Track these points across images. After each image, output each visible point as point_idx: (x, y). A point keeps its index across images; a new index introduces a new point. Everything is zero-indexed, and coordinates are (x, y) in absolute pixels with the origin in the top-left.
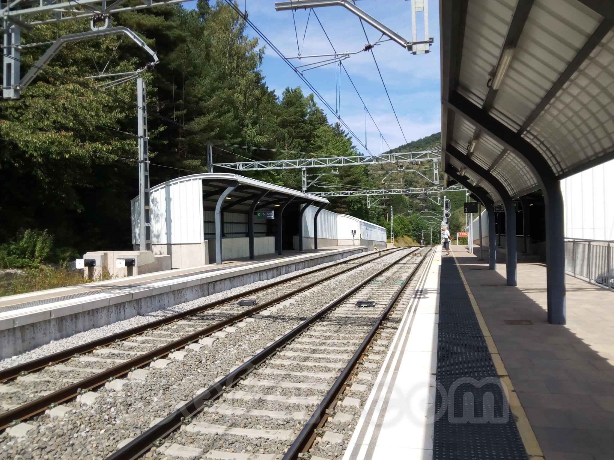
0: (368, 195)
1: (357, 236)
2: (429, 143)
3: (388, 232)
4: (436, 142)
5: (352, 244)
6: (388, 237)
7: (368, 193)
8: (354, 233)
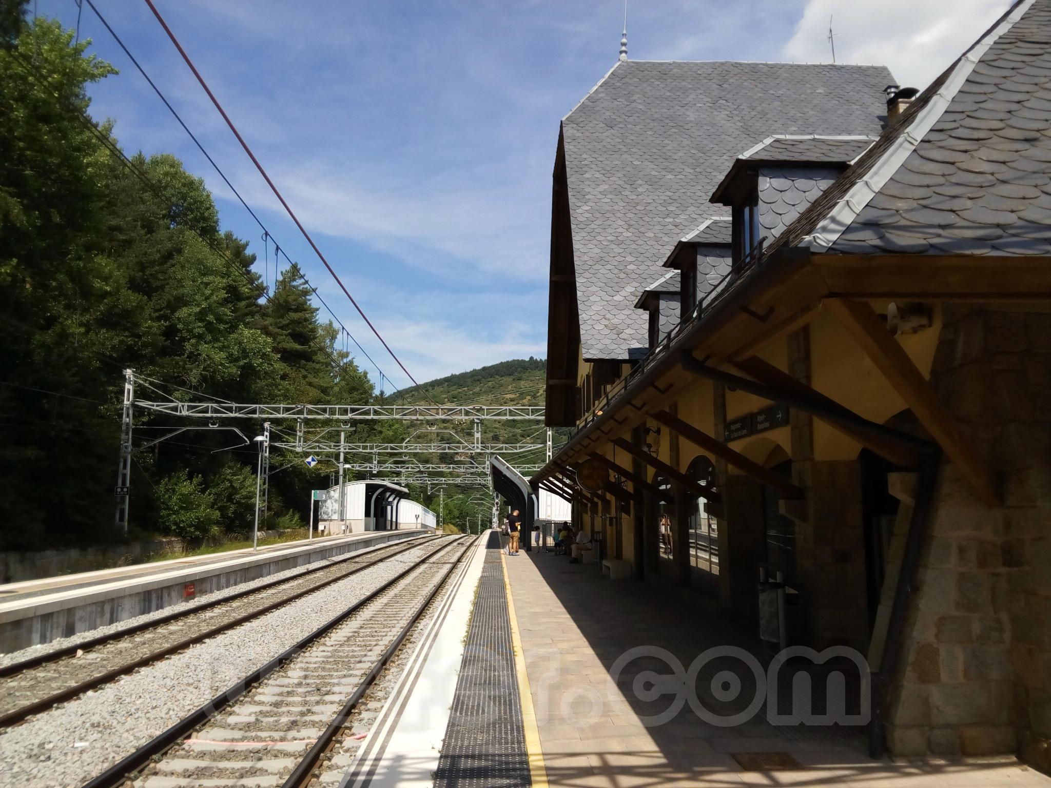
0: (429, 483)
1: (419, 521)
2: (478, 380)
3: (438, 517)
4: (489, 379)
5: (415, 527)
6: (438, 523)
7: (429, 481)
8: (417, 517)
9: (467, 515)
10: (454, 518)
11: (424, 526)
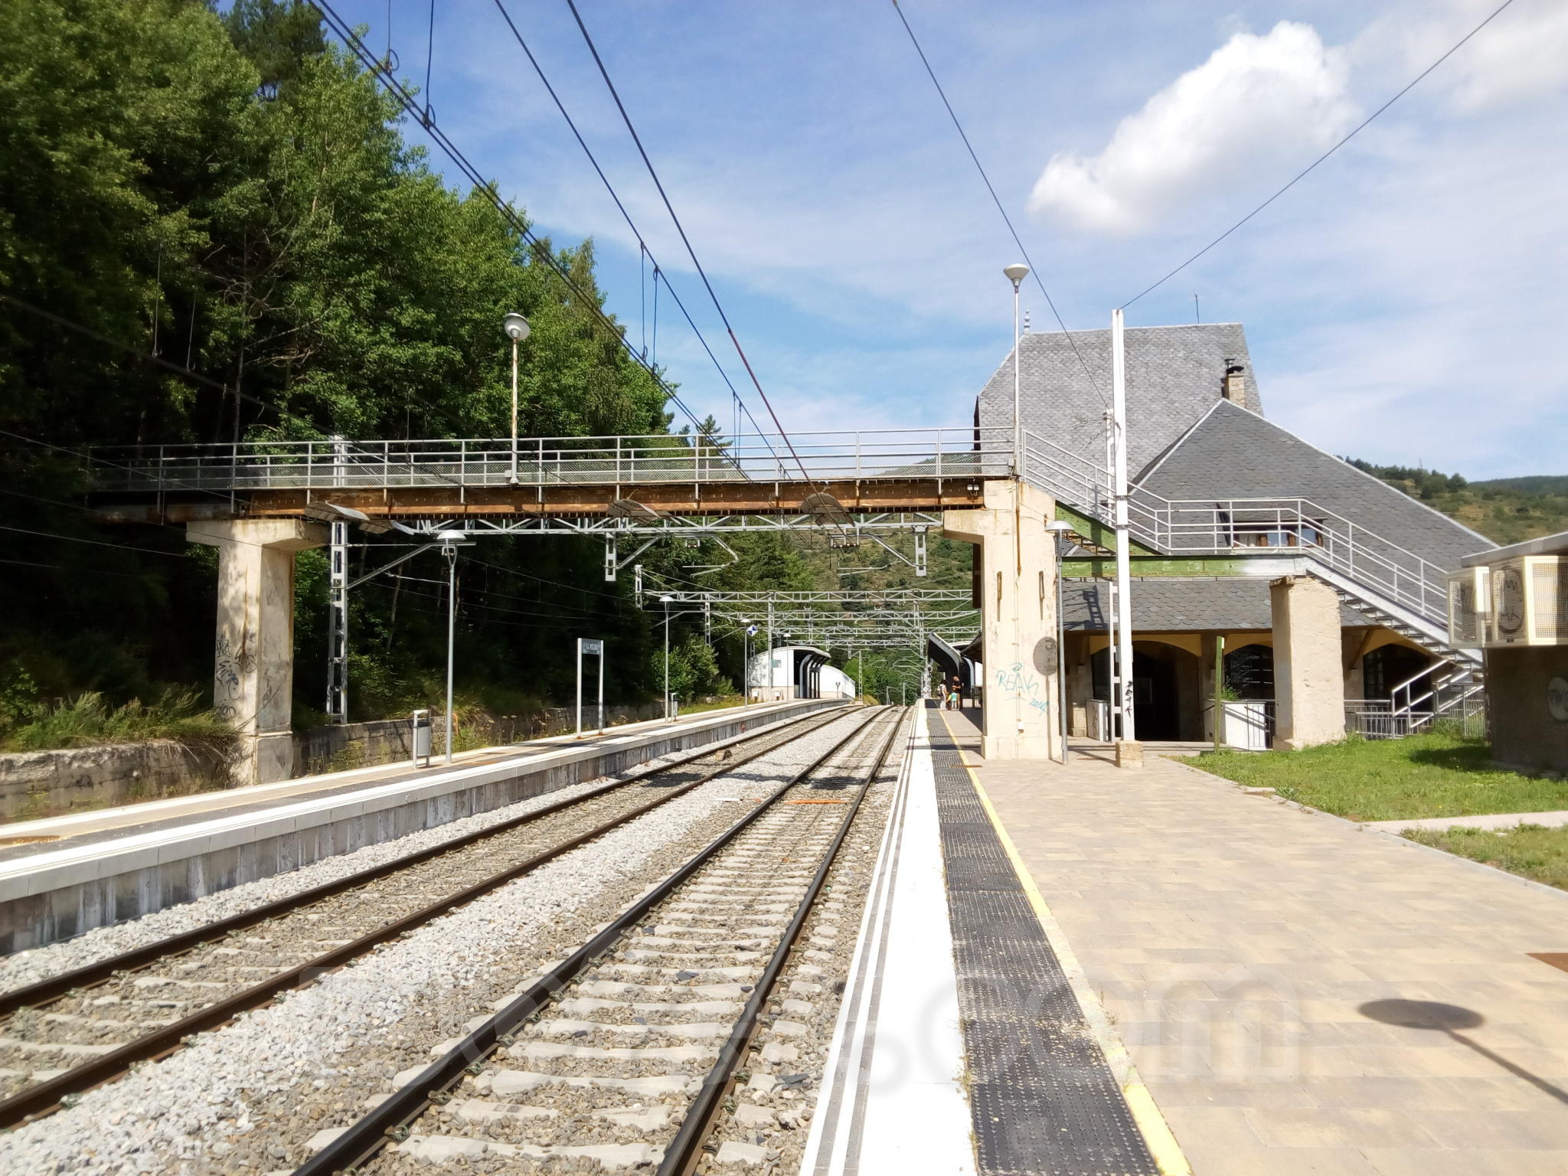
1: (840, 688)
5: (835, 696)
8: (838, 685)
9: (887, 683)
10: (871, 687)
11: (845, 695)
